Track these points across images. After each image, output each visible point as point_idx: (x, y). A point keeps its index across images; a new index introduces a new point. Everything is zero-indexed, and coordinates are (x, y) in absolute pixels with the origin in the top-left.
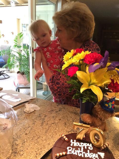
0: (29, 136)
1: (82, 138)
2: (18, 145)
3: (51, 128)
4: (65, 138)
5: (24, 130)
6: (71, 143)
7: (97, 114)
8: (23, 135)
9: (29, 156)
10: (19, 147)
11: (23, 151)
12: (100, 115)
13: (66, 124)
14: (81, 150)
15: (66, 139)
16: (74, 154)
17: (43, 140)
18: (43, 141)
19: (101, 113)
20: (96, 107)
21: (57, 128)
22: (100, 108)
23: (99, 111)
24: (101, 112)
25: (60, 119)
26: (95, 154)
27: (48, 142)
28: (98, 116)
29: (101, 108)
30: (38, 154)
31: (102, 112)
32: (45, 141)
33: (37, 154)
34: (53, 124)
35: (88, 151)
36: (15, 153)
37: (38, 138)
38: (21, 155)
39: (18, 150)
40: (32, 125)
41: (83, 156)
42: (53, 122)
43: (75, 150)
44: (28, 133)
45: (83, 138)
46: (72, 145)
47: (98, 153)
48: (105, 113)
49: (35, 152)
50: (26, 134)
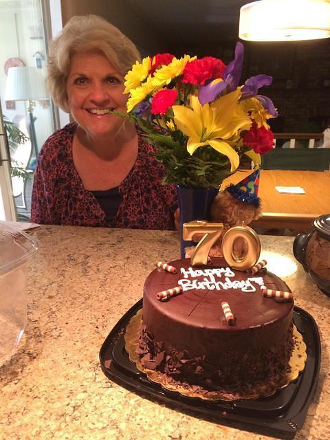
0: (59, 300)
1: (205, 262)
2: (36, 321)
3: (111, 275)
4: (166, 268)
5: (42, 292)
6: (183, 275)
7: (224, 214)
8: (42, 300)
9: (79, 335)
10: (42, 324)
11: (56, 329)
12: (231, 215)
13: (146, 264)
14: (210, 280)
15: (170, 268)
16: (197, 288)
17: (100, 299)
18: (101, 302)
19: (232, 210)
20: (220, 199)
21: (128, 274)
22: (230, 199)
23: (228, 204)
24: (234, 207)
25: (129, 258)
26: (243, 281)
27: (117, 302)
28: (227, 218)
29: (232, 197)
30: (100, 328)
31: (236, 207)
32: (106, 301)
33: (97, 327)
34: (113, 270)
35: (227, 279)
36: (38, 336)
37: (86, 300)
38: (55, 337)
39: (41, 329)
40: (59, 279)
41: (218, 289)
42: (112, 266)
43: (197, 282)
44: (55, 294)
45: (208, 262)
46: (186, 276)
47: (249, 279)
48: (241, 209)
49: (91, 325)
50: (50, 297)
